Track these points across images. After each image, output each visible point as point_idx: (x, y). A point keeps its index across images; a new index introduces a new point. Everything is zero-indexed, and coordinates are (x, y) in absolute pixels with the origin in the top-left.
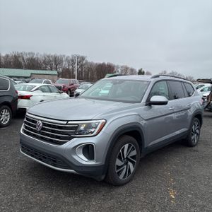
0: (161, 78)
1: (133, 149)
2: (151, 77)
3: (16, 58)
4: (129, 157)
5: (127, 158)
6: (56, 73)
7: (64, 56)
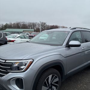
0: (77, 29)
1: (56, 77)
2: (70, 29)
3: (18, 24)
4: (53, 83)
5: (51, 84)
6: (33, 30)
7: (37, 23)
